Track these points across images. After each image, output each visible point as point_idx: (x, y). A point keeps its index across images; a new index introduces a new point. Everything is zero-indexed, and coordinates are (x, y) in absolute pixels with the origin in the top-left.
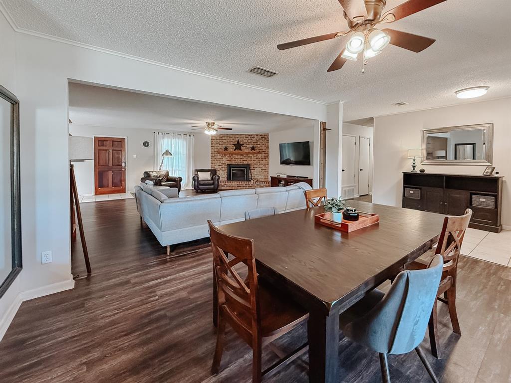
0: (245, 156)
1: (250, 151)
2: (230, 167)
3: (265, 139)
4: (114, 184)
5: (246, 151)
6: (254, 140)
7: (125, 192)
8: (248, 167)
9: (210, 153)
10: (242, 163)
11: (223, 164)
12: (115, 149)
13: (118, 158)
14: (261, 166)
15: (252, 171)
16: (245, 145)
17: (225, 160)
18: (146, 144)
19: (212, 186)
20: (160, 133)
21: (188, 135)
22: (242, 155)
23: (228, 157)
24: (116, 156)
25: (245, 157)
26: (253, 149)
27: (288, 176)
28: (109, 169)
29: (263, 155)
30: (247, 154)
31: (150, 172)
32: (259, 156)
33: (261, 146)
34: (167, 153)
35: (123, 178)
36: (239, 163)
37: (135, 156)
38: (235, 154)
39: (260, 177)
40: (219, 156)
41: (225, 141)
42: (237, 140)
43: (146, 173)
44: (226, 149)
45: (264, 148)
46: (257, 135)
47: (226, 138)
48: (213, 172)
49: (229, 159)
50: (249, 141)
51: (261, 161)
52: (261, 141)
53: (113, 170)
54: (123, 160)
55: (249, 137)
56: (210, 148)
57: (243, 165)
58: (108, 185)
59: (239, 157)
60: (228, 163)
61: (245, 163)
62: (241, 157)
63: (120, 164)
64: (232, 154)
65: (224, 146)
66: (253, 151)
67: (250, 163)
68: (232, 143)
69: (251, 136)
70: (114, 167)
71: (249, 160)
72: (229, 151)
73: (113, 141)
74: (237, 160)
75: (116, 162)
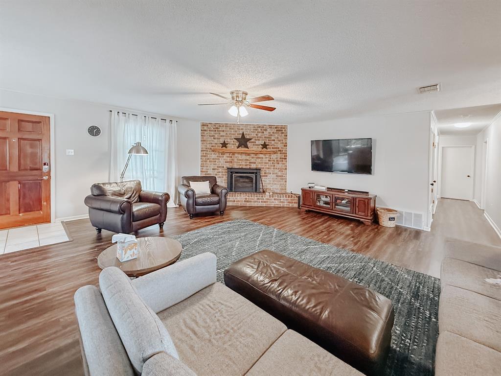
0: (252, 155)
1: (260, 149)
2: (231, 172)
3: (282, 133)
4: (25, 207)
5: (254, 149)
6: (266, 134)
7: (50, 222)
8: (257, 171)
9: (200, 149)
10: (248, 167)
11: (220, 167)
12: (24, 137)
13: (34, 156)
14: (276, 171)
15: (263, 178)
16: (252, 141)
17: (224, 162)
18: (94, 131)
19: (217, 206)
20: (121, 114)
21: (168, 121)
22: (249, 154)
23: (227, 157)
24: (29, 150)
25: (253, 158)
26: (265, 146)
27: (328, 188)
28: (12, 177)
29: (279, 155)
30: (256, 154)
31: (103, 184)
32: (274, 156)
33: (277, 143)
34: (138, 148)
35: (43, 195)
36: (244, 167)
37: (71, 152)
38: (239, 153)
39: (275, 186)
40: (214, 156)
41: (222, 134)
42: (241, 132)
43: (96, 187)
44: (224, 145)
45: (280, 145)
46: (270, 127)
47: (224, 129)
48: (212, 180)
49: (228, 159)
50: (260, 135)
51: (276, 165)
52: (276, 136)
53: (19, 178)
54: (46, 160)
55: (260, 129)
56: (200, 143)
57: (250, 169)
58: (9, 209)
59: (244, 157)
60: (229, 165)
61: (253, 166)
62: (248, 157)
63: (37, 166)
64: (234, 154)
65: (222, 141)
66: (265, 149)
67: (259, 166)
68: (233, 137)
69: (263, 129)
70: (23, 173)
71: (260, 163)
72: (228, 148)
73: (20, 121)
74: (241, 161)
75: (29, 164)
